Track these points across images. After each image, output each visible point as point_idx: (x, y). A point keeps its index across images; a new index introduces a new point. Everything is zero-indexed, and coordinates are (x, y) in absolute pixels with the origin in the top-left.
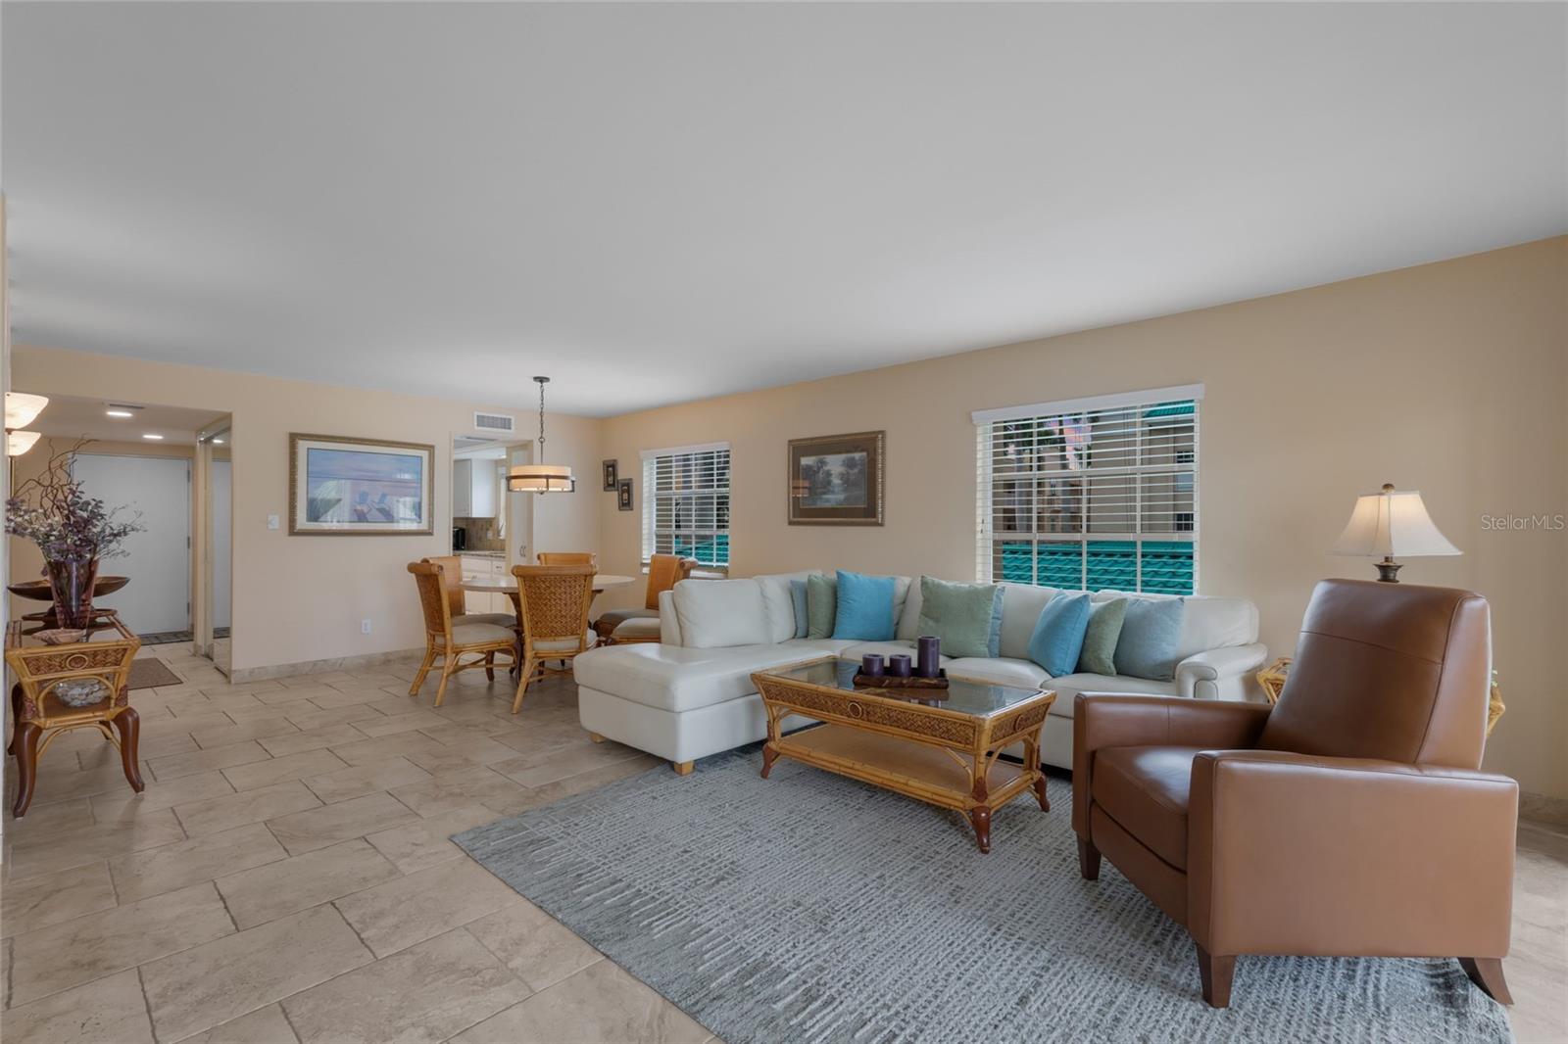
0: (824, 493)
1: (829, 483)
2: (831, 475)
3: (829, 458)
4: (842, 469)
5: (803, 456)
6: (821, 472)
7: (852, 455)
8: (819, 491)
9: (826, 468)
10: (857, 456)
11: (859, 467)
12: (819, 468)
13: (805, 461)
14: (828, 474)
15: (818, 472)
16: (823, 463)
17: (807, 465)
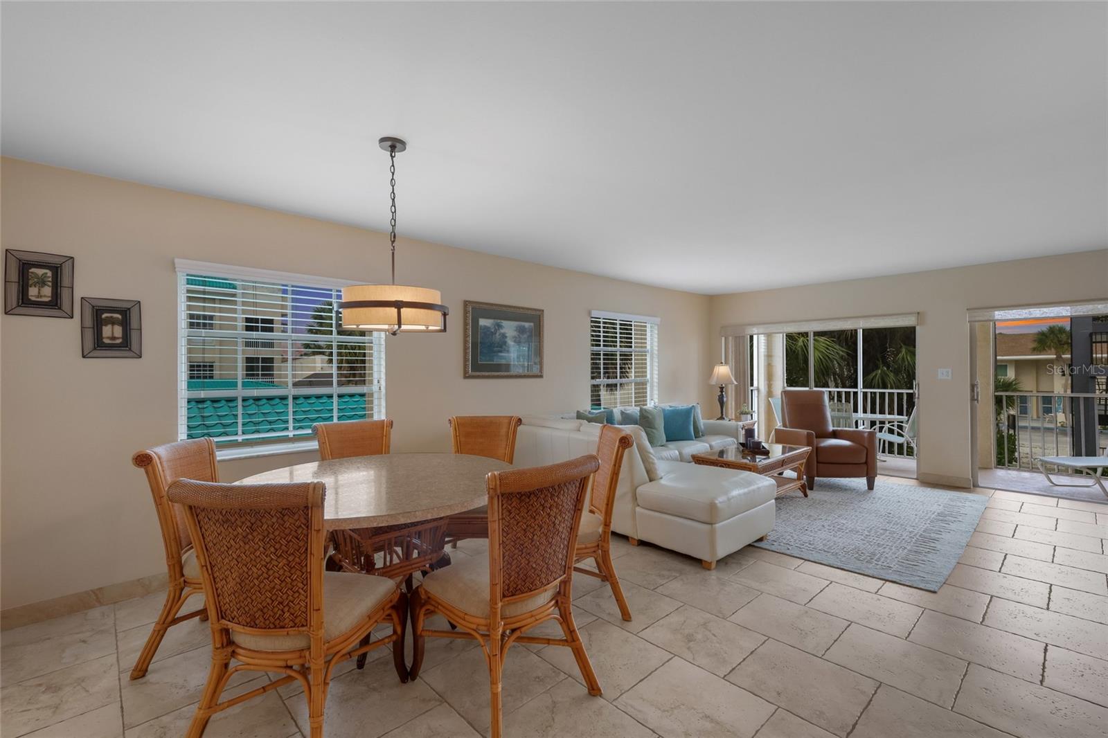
0: (501, 352)
1: (505, 343)
2: (506, 337)
3: (505, 323)
4: (515, 334)
5: (481, 318)
6: (498, 334)
7: (523, 324)
8: (495, 349)
9: (502, 331)
10: (527, 325)
11: (528, 333)
12: (496, 330)
13: (483, 322)
14: (504, 336)
15: (496, 334)
16: (500, 326)
17: (485, 326)
